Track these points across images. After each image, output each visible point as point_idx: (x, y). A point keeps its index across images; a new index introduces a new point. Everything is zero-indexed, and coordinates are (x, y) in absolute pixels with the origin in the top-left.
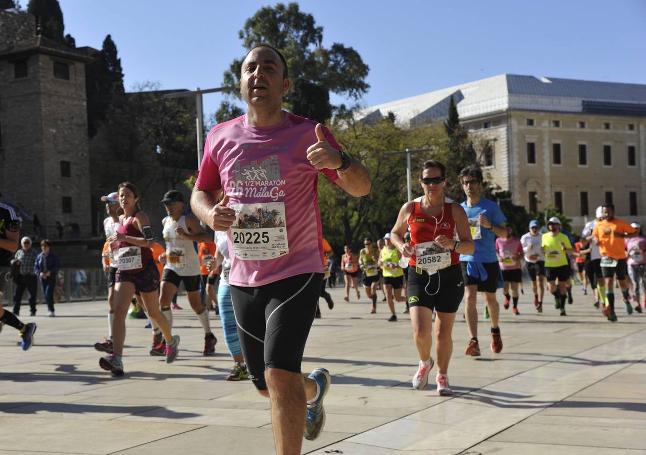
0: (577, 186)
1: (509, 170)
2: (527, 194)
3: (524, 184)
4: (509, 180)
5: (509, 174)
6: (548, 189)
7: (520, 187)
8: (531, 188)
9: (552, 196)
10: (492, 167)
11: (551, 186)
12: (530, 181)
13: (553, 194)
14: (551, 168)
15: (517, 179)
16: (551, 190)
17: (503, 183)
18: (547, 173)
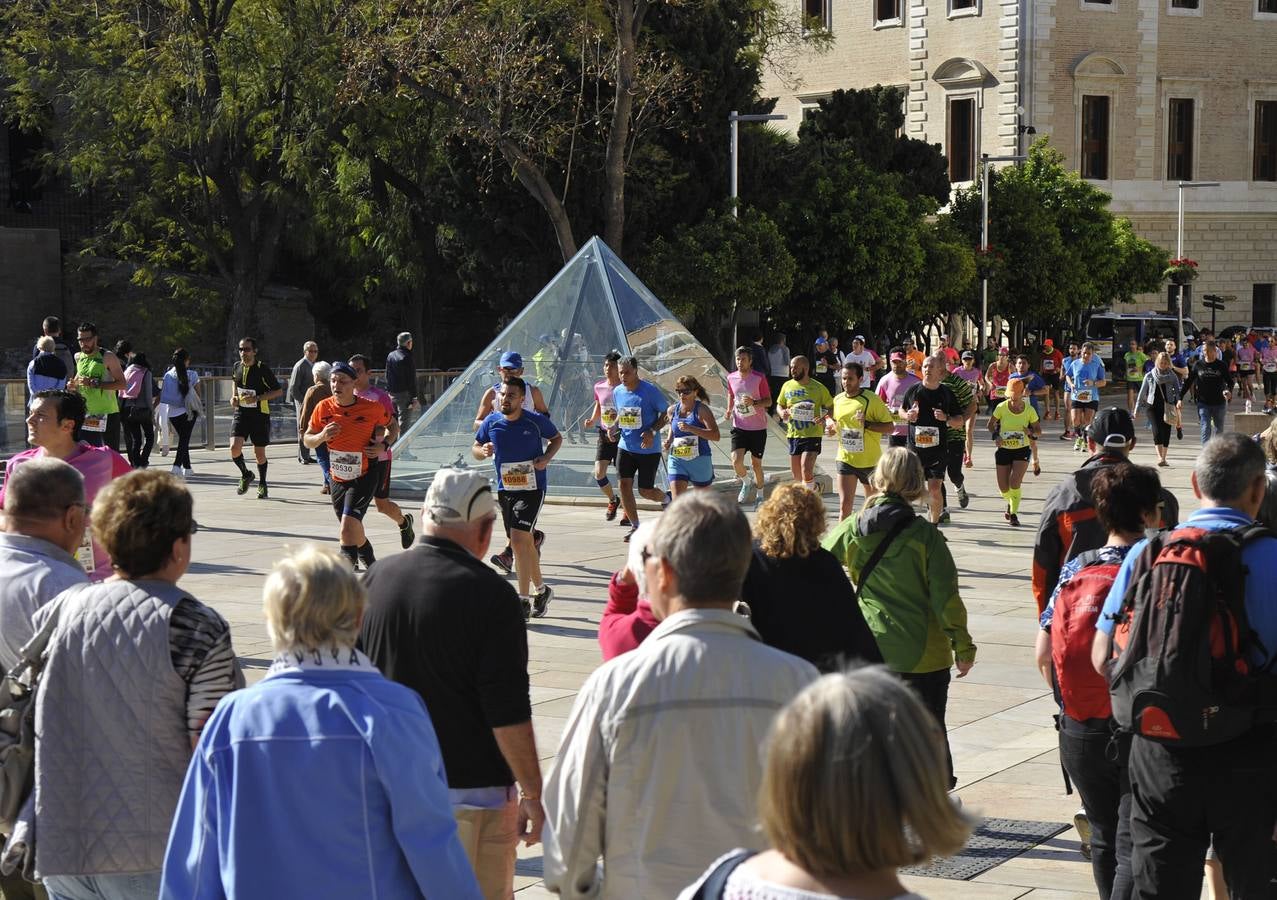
0: (1246, 83)
1: (1022, 22)
2: (1079, 103)
3: (1070, 70)
4: (1021, 56)
5: (1021, 33)
6: (1147, 88)
7: (1053, 78)
8: (1091, 84)
9: (1159, 111)
10: (973, 10)
11: (1159, 80)
12: (1087, 60)
13: (1165, 105)
14: (1164, 20)
15: (1046, 54)
16: (1159, 92)
17: (1003, 64)
18: (1149, 33)
